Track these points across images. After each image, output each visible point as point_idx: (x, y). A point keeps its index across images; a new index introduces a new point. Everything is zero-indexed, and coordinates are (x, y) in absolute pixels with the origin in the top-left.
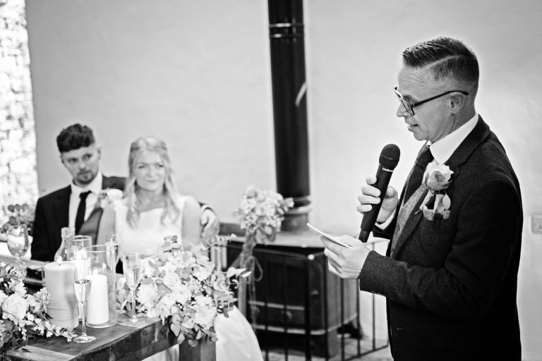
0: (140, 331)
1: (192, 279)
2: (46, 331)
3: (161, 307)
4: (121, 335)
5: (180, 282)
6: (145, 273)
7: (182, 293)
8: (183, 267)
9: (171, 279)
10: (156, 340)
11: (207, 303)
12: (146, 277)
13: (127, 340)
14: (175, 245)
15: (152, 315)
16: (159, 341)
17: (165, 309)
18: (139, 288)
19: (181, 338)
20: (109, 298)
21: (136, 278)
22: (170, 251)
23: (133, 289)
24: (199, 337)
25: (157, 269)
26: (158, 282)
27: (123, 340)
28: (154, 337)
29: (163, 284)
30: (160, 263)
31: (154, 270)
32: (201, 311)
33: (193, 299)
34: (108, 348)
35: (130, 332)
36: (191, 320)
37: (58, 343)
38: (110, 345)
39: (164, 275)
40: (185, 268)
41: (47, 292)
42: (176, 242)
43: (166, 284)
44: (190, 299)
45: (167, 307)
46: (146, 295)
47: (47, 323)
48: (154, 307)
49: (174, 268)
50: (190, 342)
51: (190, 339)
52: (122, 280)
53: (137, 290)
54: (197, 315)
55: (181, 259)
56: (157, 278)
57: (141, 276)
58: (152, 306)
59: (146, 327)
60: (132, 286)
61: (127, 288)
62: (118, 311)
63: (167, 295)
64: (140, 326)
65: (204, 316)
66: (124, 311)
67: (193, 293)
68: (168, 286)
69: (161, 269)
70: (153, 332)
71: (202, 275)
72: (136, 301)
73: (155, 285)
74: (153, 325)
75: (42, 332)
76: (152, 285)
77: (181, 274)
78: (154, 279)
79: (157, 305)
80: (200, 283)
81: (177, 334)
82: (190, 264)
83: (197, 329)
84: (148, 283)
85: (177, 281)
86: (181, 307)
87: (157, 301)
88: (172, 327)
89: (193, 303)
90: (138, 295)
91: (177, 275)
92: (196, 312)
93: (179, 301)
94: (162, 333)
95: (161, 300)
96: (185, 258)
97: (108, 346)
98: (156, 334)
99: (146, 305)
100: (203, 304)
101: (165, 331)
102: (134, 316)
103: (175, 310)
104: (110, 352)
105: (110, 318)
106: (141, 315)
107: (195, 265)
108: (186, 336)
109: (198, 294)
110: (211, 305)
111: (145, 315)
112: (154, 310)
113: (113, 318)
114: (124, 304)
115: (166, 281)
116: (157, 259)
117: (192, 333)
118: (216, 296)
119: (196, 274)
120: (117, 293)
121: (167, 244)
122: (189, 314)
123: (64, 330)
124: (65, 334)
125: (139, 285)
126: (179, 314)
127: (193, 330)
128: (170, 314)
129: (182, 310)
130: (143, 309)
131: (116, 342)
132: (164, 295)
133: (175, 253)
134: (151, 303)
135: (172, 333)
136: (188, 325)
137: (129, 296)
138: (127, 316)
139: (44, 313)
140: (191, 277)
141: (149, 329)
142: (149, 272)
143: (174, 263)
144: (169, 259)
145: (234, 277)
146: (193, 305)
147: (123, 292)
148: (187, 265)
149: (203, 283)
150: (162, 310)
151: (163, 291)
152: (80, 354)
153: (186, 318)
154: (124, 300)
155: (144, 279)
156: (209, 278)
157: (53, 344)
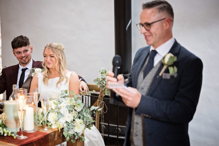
0: (48, 135)
1: (74, 111)
2: (4, 133)
3: (59, 124)
4: (39, 136)
5: (68, 112)
6: (52, 107)
7: (69, 117)
8: (70, 105)
9: (64, 110)
10: (56, 139)
11: (81, 122)
12: (52, 109)
13: (42, 139)
14: (66, 95)
15: (54, 127)
16: (57, 140)
17: (61, 124)
18: (49, 114)
19: (68, 138)
20: (34, 119)
21: (47, 109)
22: (64, 97)
23: (46, 115)
24: (76, 138)
25: (57, 106)
26: (58, 112)
27: (40, 139)
28: (55, 138)
29: (60, 113)
30: (59, 103)
31: (56, 106)
32: (78, 126)
33: (74, 120)
34: (33, 142)
35: (44, 135)
36: (73, 130)
37: (10, 139)
38: (34, 141)
39: (61, 108)
40: (71, 106)
41: (5, 115)
42: (67, 93)
43: (61, 112)
44: (73, 120)
45: (62, 123)
46: (52, 118)
47: (5, 129)
48: (56, 123)
49: (66, 105)
50: (72, 140)
51: (72, 139)
52: (41, 110)
53: (48, 115)
54: (75, 128)
55: (69, 101)
56: (57, 110)
57: (50, 109)
58: (55, 123)
59: (51, 133)
60: (45, 113)
61: (43, 114)
62: (38, 125)
63: (62, 118)
64: (49, 132)
65: (79, 128)
66: (41, 125)
67: (74, 117)
68: (63, 114)
69: (59, 105)
70: (55, 135)
71: (79, 109)
72: (47, 120)
73: (56, 113)
74: (55, 132)
75: (2, 134)
76: (55, 113)
77: (69, 108)
78: (56, 110)
79: (57, 123)
80: (77, 113)
81: (66, 136)
82: (73, 104)
84: (53, 112)
85: (66, 111)
86: (68, 124)
87: (57, 121)
88: (64, 133)
89: (74, 122)
90: (48, 117)
91: (67, 109)
92: (75, 126)
93: (67, 121)
94: (59, 136)
95: (59, 120)
96: (71, 101)
97: (33, 141)
98: (56, 136)
99: (51, 122)
100: (79, 123)
101: (60, 135)
102: (46, 128)
103: (65, 125)
104: (34, 144)
105: (34, 128)
106: (49, 127)
107: (76, 104)
108: (70, 138)
109: (77, 118)
110: (82, 123)
111: (51, 127)
112: (55, 125)
113: (36, 128)
114: (41, 122)
115: (62, 111)
116: (58, 101)
117: (73, 136)
118: (85, 119)
119: (76, 108)
120: (38, 116)
121: (62, 94)
122: (72, 127)
123: (12, 133)
124: (13, 135)
125: (49, 113)
126: (67, 127)
127: (74, 135)
128: (63, 127)
129: (69, 125)
130: (50, 124)
131: (37, 139)
132: (61, 118)
133: (66, 98)
134: (54, 122)
135: (63, 136)
136: (71, 132)
137: (44, 118)
138: (43, 127)
139: (3, 124)
140: (73, 110)
141: (53, 134)
142: (54, 106)
143: (66, 103)
144: (63, 101)
145: (94, 110)
146: (74, 123)
147: (41, 116)
148: (72, 104)
149: (79, 113)
150: (59, 125)
151: (60, 116)
152: (20, 144)
153: (71, 129)
154: (41, 120)
155: (51, 110)
156: (82, 111)
157: (7, 139)
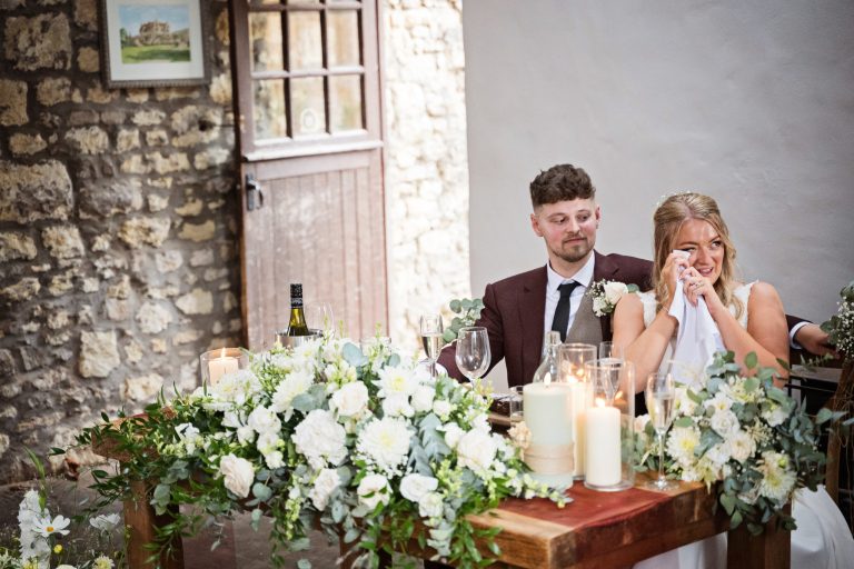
0: (673, 500)
1: (758, 423)
2: (524, 488)
3: (706, 466)
4: (643, 504)
5: (737, 426)
6: (682, 409)
7: (740, 445)
8: (743, 402)
9: (724, 420)
10: (696, 518)
11: (782, 463)
12: (682, 416)
13: (650, 512)
14: (731, 367)
15: (690, 477)
16: (699, 521)
17: (712, 468)
18: (670, 433)
19: (737, 518)
20: (623, 446)
21: (667, 412)
22: (722, 376)
23: (661, 433)
24: (765, 518)
25: (700, 404)
26: (702, 424)
27: (646, 512)
28: (693, 513)
29: (710, 427)
30: (704, 395)
31: (695, 404)
32: (771, 476)
33: (758, 456)
34: (623, 522)
35: (657, 500)
36: (753, 491)
37: (544, 508)
38: (625, 517)
39: (713, 413)
40: (747, 405)
41: (526, 429)
42: (732, 361)
43: (715, 427)
44: (753, 456)
45: (717, 462)
46: (682, 444)
47: (527, 477)
48: (694, 465)
49: (730, 403)
50: (750, 526)
51: (750, 521)
52: (644, 419)
53: (668, 436)
54: (764, 482)
55: (741, 389)
56: (701, 417)
57: (674, 414)
58: (692, 462)
59: (681, 495)
60: (661, 428)
61: (651, 432)
62: (635, 467)
63: (716, 446)
64: (674, 491)
65: (776, 485)
66: (645, 469)
67: (759, 445)
68: (719, 433)
69: (707, 403)
70: (692, 504)
71: (776, 416)
72: (665, 453)
73: (698, 429)
74: (692, 493)
75: (519, 491)
76: (691, 428)
77: (741, 413)
78: (696, 419)
79: (700, 461)
80: (770, 430)
81: (730, 511)
82: (756, 399)
83: (763, 505)
84: (685, 426)
85: (733, 424)
86: (739, 468)
87: (700, 454)
88: (723, 498)
89: (759, 462)
90: (668, 443)
91: (733, 415)
92: (761, 476)
93: (735, 458)
94: (706, 507)
95: (707, 455)
96: (748, 388)
97: (622, 518)
98: (697, 508)
99: (680, 460)
100: (775, 465)
101: (711, 506)
102: (662, 477)
103: (728, 471)
104: (625, 529)
105: (623, 478)
106: (671, 476)
107: (764, 400)
108: (744, 518)
109: (767, 448)
110: (788, 468)
111: (678, 478)
112: (694, 469)
113: (628, 479)
114: (645, 457)
115: (716, 423)
116: (701, 388)
117: (754, 512)
118: (797, 453)
119: (766, 415)
120: (636, 437)
121: (716, 365)
122: (750, 479)
123: (551, 490)
124: (554, 497)
125: (671, 428)
126: (735, 478)
127: (756, 507)
128: (719, 478)
129: (740, 472)
130: (675, 467)
131: (634, 514)
132: (712, 445)
133: (731, 379)
134: (689, 459)
135: (721, 508)
136: (747, 499)
137: (654, 445)
138: (649, 477)
139: (519, 461)
140: (756, 419)
141: (685, 499)
142: (687, 407)
143: (731, 394)
144: (721, 387)
145: (828, 424)
146: (758, 465)
147: (643, 437)
148: (751, 399)
149: (775, 430)
150: (708, 469)
151: (710, 440)
152: (580, 525)
153: (747, 485)
154: (645, 452)
155: (678, 418)
156: (787, 423)
157: (534, 509)
